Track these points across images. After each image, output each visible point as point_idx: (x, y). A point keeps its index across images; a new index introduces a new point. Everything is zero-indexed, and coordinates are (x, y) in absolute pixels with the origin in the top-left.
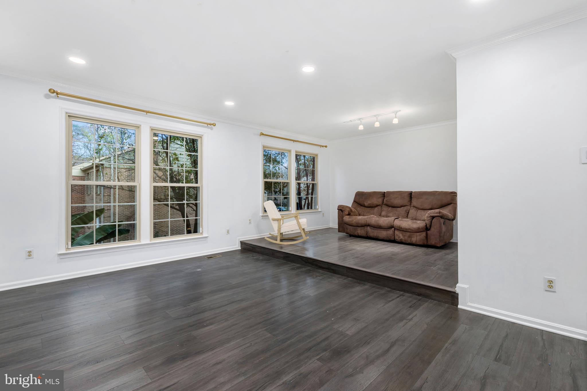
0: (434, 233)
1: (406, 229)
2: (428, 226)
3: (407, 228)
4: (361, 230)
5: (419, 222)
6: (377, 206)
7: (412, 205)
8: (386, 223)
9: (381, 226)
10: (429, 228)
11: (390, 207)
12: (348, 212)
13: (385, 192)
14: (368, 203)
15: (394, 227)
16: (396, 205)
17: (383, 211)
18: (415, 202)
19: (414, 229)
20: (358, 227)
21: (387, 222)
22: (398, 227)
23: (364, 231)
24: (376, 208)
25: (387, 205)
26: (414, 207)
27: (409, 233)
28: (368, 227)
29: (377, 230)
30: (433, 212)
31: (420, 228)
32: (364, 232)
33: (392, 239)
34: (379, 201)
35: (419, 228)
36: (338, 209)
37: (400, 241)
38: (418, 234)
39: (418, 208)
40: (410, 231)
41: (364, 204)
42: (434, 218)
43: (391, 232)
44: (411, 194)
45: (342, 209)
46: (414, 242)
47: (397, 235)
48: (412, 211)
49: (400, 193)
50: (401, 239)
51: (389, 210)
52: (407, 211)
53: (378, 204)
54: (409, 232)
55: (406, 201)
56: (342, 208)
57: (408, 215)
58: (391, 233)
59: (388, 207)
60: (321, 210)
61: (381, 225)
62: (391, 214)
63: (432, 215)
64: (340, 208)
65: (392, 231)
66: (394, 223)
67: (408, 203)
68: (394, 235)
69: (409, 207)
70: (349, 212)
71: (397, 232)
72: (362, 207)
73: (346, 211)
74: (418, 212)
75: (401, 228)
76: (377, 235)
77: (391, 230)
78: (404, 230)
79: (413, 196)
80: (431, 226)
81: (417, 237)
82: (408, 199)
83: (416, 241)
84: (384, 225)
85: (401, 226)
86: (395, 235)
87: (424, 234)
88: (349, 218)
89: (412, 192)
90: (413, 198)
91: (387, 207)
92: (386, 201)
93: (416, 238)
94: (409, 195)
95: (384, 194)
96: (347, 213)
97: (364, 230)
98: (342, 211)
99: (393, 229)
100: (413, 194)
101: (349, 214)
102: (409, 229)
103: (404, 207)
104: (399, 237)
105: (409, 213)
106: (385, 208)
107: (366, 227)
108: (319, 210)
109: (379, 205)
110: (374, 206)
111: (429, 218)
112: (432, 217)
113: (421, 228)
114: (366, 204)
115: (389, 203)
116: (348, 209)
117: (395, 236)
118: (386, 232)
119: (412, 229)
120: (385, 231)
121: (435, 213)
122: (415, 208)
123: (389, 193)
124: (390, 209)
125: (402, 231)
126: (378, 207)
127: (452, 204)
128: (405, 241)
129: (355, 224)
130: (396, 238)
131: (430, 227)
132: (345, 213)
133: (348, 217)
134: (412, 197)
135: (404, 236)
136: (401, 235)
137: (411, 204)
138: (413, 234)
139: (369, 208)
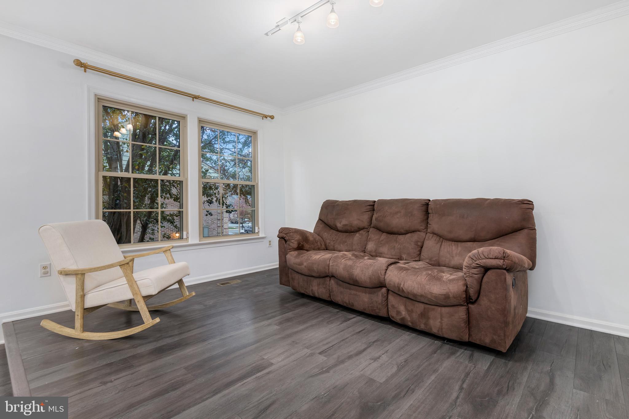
0: (489, 313)
1: (415, 295)
2: (472, 291)
3: (415, 292)
4: (319, 285)
5: (446, 276)
6: (359, 229)
7: (429, 230)
8: (367, 274)
9: (356, 281)
10: (474, 298)
11: (383, 232)
12: (296, 243)
13: (375, 202)
14: (342, 223)
15: (385, 286)
16: (395, 230)
17: (369, 241)
18: (435, 224)
19: (435, 297)
20: (312, 278)
21: (370, 272)
22: (394, 286)
23: (324, 288)
24: (357, 235)
25: (380, 230)
26: (434, 233)
27: (422, 306)
28: (332, 281)
29: (350, 289)
30: (486, 254)
31: (451, 296)
32: (324, 291)
33: (383, 313)
34: (364, 219)
35: (447, 297)
36: (278, 236)
37: (399, 322)
38: (445, 310)
39: (442, 238)
40: (422, 300)
41: (336, 226)
42: (489, 273)
43: (379, 296)
44: (426, 204)
45: (285, 236)
46: (435, 331)
47: (393, 306)
48: (431, 244)
49: (405, 203)
50: (403, 319)
51: (381, 239)
52: (419, 244)
53: (361, 225)
54: (423, 303)
55: (416, 221)
56: (285, 234)
57: (420, 251)
58: (380, 301)
59: (381, 233)
60: (265, 235)
61: (357, 279)
62: (384, 249)
63: (483, 262)
64: (282, 235)
65: (382, 295)
66: (387, 275)
67: (421, 226)
68: (387, 305)
69: (422, 234)
70: (299, 244)
71: (392, 300)
72: (332, 231)
73: (293, 241)
74: (443, 247)
75: (403, 291)
76: (349, 301)
77: (380, 294)
78: (410, 297)
79: (432, 209)
80: (479, 293)
81: (441, 319)
82: (419, 215)
83: (441, 328)
84: (363, 278)
85: (402, 286)
86: (390, 306)
87: (461, 312)
88: (296, 257)
89: (429, 200)
90: (432, 213)
91: (378, 231)
92: (376, 219)
93: (439, 320)
94: (424, 208)
95: (374, 205)
96: (295, 245)
97: (324, 286)
98: (286, 241)
99: (384, 290)
100: (431, 206)
101: (300, 248)
102: (422, 296)
103: (412, 234)
104: (398, 313)
105: (423, 248)
106: (374, 235)
107: (328, 279)
108: (261, 235)
109: (363, 229)
110: (353, 229)
111: (475, 271)
112: (483, 270)
113: (454, 297)
114: (339, 225)
115: (381, 225)
116: (298, 237)
117: (389, 309)
118: (367, 295)
119: (429, 296)
120: (366, 293)
121: (491, 256)
122: (435, 236)
123: (383, 203)
124: (384, 236)
125: (405, 299)
126: (361, 232)
127: (526, 231)
128: (412, 323)
129: (306, 271)
130: (393, 313)
131: (477, 295)
132: (291, 244)
133: (295, 253)
134: (430, 211)
135: (410, 312)
136: (402, 308)
137: (427, 228)
138: (433, 309)
139: (345, 234)
